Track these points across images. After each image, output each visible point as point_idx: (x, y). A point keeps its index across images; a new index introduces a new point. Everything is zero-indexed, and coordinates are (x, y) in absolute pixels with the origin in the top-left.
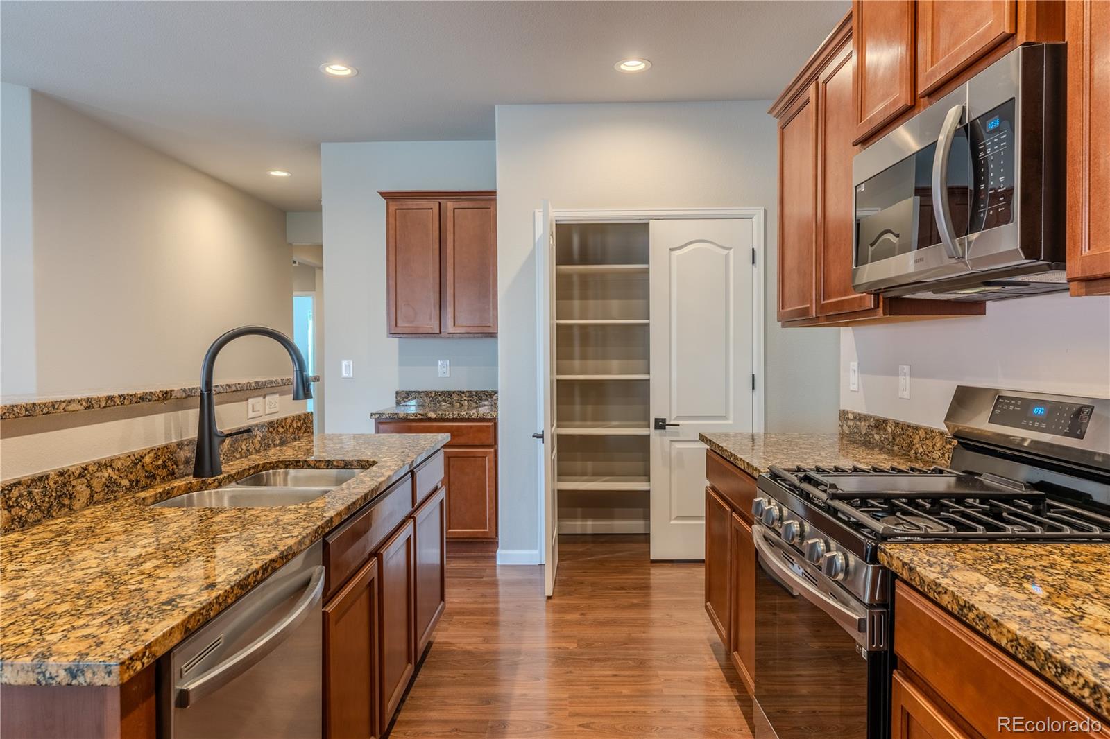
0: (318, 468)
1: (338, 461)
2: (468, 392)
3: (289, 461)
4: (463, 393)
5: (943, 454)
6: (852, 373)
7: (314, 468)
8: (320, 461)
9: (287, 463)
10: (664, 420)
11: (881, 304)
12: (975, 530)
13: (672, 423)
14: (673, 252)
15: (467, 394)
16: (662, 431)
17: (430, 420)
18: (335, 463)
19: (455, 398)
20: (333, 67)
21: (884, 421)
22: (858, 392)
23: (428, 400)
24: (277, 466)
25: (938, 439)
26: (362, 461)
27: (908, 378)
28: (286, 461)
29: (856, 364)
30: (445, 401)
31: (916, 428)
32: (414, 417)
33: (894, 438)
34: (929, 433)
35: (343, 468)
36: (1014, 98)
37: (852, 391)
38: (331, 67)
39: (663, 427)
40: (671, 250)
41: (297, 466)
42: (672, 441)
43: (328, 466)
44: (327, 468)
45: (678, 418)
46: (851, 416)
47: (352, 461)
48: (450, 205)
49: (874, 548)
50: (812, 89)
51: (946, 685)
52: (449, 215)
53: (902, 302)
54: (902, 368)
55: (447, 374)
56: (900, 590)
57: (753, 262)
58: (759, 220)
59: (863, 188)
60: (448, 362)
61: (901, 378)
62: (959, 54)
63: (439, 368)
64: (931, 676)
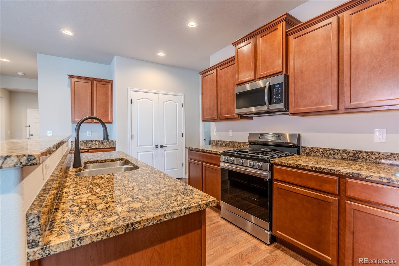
0: (102, 162)
1: (109, 160)
2: (98, 140)
3: (91, 161)
4: (97, 141)
5: (243, 146)
6: (214, 132)
7: (100, 162)
8: (103, 160)
9: (91, 162)
10: (163, 145)
11: (239, 117)
12: (272, 156)
13: (164, 146)
14: (164, 103)
15: (98, 141)
16: (162, 148)
17: (93, 149)
18: (108, 160)
19: (94, 142)
20: (66, 31)
21: (226, 141)
22: (217, 136)
24: (87, 163)
25: (242, 144)
26: (117, 159)
27: (232, 132)
28: (90, 161)
29: (216, 130)
30: (90, 143)
31: (236, 142)
32: (87, 148)
33: (229, 145)
34: (244, 143)
35: (111, 162)
36: (283, 83)
37: (215, 136)
38: (65, 31)
39: (162, 147)
40: (164, 102)
41: (94, 162)
42: (164, 151)
43: (106, 161)
44: (105, 162)
45: (166, 144)
46: (215, 141)
47: (114, 159)
48: (95, 82)
49: (269, 160)
50: (215, 71)
51: (291, 180)
52: (95, 86)
53: (242, 117)
54: (230, 130)
55: (91, 135)
56: (276, 167)
57: (182, 107)
58: (183, 97)
59: (239, 94)
60: (91, 131)
61: (230, 132)
62: (269, 73)
63: (88, 133)
64: (287, 180)
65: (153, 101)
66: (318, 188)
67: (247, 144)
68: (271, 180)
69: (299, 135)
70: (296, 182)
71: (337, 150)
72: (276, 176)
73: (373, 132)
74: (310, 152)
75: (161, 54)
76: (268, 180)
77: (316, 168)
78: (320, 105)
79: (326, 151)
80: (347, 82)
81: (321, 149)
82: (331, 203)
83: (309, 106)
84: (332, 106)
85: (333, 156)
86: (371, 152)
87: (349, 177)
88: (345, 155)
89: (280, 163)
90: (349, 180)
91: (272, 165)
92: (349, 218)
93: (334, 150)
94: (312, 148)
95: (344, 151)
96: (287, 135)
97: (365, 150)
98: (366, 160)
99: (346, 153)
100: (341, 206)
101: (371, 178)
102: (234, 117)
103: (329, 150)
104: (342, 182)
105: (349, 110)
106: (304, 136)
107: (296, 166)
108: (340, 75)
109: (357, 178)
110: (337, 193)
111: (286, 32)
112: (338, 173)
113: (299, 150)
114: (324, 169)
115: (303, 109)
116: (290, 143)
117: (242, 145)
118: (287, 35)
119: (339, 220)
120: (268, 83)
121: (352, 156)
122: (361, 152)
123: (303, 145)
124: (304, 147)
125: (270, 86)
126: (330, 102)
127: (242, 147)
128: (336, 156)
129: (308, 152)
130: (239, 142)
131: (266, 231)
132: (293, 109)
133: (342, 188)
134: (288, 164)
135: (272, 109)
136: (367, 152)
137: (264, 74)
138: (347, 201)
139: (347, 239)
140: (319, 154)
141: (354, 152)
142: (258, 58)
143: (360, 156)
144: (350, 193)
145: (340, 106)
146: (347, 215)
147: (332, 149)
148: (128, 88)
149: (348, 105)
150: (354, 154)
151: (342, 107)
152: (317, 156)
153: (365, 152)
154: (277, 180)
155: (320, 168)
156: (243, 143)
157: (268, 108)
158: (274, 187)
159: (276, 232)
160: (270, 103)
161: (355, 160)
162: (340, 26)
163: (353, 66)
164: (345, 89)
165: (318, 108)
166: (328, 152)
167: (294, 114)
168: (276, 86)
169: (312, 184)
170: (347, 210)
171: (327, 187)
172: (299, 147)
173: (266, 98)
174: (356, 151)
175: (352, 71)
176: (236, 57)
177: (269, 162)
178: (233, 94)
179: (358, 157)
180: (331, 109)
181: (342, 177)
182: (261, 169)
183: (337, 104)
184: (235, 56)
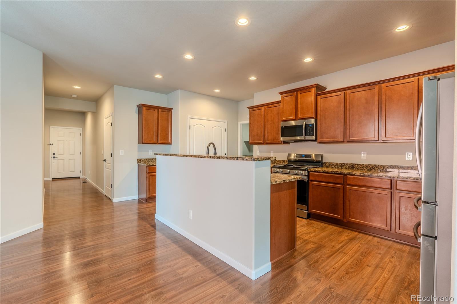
6: (257, 153)
11: (282, 142)
22: (259, 155)
23: (147, 161)
27: (273, 153)
29: (259, 151)
30: (151, 161)
34: (284, 161)
36: (314, 124)
37: (257, 155)
40: (213, 127)
48: (160, 110)
49: (307, 169)
50: (263, 108)
51: (320, 179)
52: (160, 113)
53: (284, 142)
54: (271, 152)
55: (151, 154)
56: (311, 173)
57: (226, 131)
58: (226, 123)
59: (283, 127)
60: (151, 151)
61: (271, 153)
62: (306, 116)
63: (149, 152)
64: (317, 179)
65: (204, 126)
66: (334, 182)
67: (286, 161)
68: (308, 181)
69: (322, 155)
70: (322, 180)
71: (343, 163)
72: (311, 178)
73: (361, 154)
74: (329, 165)
75: (217, 91)
76: (306, 181)
77: (333, 171)
78: (335, 138)
79: (338, 164)
80: (348, 127)
81: (335, 163)
82: (340, 188)
83: (329, 139)
84: (340, 139)
85: (341, 167)
86: (360, 164)
87: (348, 175)
88: (347, 166)
89: (314, 171)
90: (348, 176)
91: (308, 172)
92: (348, 194)
93: (342, 164)
94: (330, 163)
95: (347, 164)
96: (313, 155)
97: (357, 163)
98: (358, 168)
99: (348, 165)
100: (344, 189)
101: (357, 174)
102: (279, 142)
103: (339, 164)
104: (345, 178)
105: (349, 142)
106: (325, 155)
107: (323, 171)
108: (345, 123)
109: (351, 175)
110: (343, 183)
111: (316, 94)
112: (343, 173)
113: (322, 164)
114: (337, 172)
115: (325, 140)
116: (315, 160)
117: (282, 162)
118: (317, 95)
119: (344, 197)
120: (305, 123)
121: (351, 167)
122: (355, 164)
123: (324, 161)
124: (325, 163)
125: (306, 125)
126: (340, 137)
127: (281, 163)
128: (343, 167)
129: (327, 165)
130: (279, 160)
131: (305, 211)
132: (319, 139)
133: (345, 180)
134: (318, 171)
135: (307, 139)
136: (358, 164)
137: (302, 117)
138: (347, 186)
139: (347, 205)
140: (334, 167)
141: (352, 164)
142: (298, 106)
143: (355, 166)
144: (349, 182)
145: (345, 139)
146: (347, 193)
147: (340, 163)
148: (188, 116)
149: (348, 139)
150: (352, 166)
151: (345, 140)
152: (332, 167)
153: (357, 164)
154: (311, 181)
155: (335, 171)
156: (282, 160)
157: (305, 138)
158: (310, 185)
159: (311, 210)
160: (306, 135)
161: (352, 169)
162: (345, 97)
163: (351, 120)
164: (347, 131)
165: (334, 140)
166: (339, 165)
167: (320, 143)
168: (310, 125)
169: (331, 181)
170: (347, 190)
171: (338, 181)
172: (322, 162)
173: (304, 131)
174: (353, 164)
175: (351, 122)
176: (282, 102)
177: (307, 170)
178: (278, 127)
179: (354, 167)
180: (340, 141)
181: (345, 175)
182: (302, 175)
183: (343, 139)
184: (280, 101)
